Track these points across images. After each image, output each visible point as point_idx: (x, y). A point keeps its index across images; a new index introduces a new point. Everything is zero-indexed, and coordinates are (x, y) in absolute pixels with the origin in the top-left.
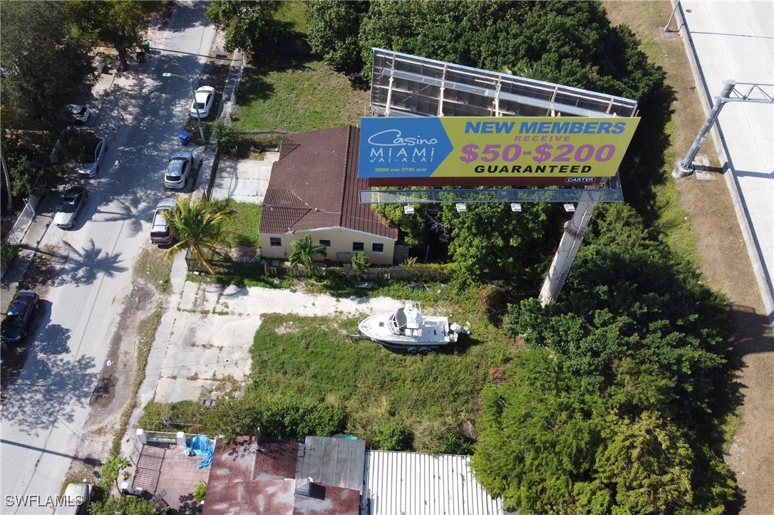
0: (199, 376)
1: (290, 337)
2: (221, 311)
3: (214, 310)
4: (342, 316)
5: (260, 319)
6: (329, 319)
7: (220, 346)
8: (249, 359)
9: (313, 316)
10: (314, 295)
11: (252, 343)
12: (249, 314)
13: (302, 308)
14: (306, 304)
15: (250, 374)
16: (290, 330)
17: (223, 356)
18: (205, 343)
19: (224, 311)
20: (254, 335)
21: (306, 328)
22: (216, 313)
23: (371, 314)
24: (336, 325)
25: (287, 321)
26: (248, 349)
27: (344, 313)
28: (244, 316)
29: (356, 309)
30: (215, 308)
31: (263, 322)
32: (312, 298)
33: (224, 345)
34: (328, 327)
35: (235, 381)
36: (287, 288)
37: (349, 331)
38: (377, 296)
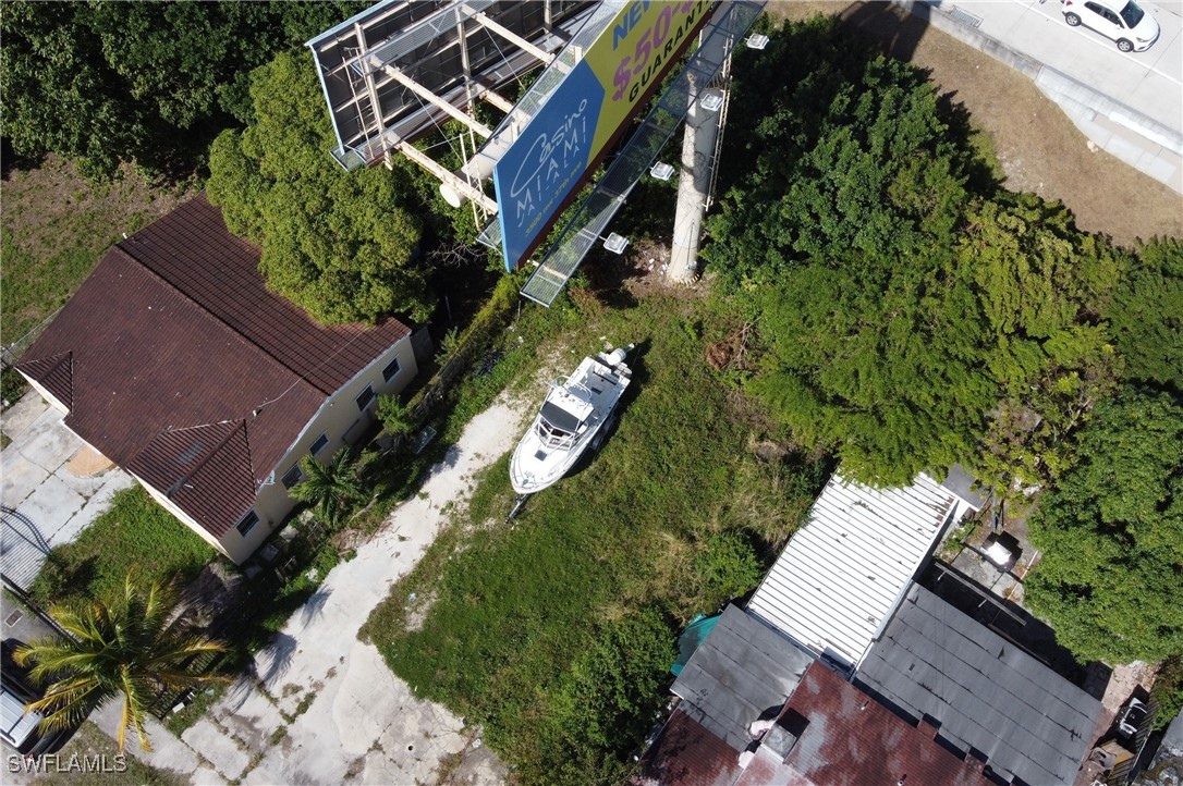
1: (439, 615)
2: (297, 705)
3: (286, 717)
4: (459, 508)
5: (367, 644)
6: (450, 531)
7: (371, 746)
8: (435, 705)
9: (424, 553)
10: (385, 527)
11: (405, 684)
12: (342, 659)
13: (396, 560)
14: (394, 551)
15: (465, 722)
16: (426, 606)
17: (395, 749)
18: (345, 772)
19: (302, 699)
20: (391, 672)
21: (441, 578)
22: (295, 715)
23: (487, 462)
24: (469, 527)
25: (405, 601)
26: (412, 699)
27: (454, 499)
28: (340, 668)
29: (462, 478)
30: (282, 712)
31: (376, 643)
32: (387, 534)
33: (375, 737)
34: (464, 543)
35: (460, 754)
36: (337, 561)
37: (496, 514)
38: (459, 432)
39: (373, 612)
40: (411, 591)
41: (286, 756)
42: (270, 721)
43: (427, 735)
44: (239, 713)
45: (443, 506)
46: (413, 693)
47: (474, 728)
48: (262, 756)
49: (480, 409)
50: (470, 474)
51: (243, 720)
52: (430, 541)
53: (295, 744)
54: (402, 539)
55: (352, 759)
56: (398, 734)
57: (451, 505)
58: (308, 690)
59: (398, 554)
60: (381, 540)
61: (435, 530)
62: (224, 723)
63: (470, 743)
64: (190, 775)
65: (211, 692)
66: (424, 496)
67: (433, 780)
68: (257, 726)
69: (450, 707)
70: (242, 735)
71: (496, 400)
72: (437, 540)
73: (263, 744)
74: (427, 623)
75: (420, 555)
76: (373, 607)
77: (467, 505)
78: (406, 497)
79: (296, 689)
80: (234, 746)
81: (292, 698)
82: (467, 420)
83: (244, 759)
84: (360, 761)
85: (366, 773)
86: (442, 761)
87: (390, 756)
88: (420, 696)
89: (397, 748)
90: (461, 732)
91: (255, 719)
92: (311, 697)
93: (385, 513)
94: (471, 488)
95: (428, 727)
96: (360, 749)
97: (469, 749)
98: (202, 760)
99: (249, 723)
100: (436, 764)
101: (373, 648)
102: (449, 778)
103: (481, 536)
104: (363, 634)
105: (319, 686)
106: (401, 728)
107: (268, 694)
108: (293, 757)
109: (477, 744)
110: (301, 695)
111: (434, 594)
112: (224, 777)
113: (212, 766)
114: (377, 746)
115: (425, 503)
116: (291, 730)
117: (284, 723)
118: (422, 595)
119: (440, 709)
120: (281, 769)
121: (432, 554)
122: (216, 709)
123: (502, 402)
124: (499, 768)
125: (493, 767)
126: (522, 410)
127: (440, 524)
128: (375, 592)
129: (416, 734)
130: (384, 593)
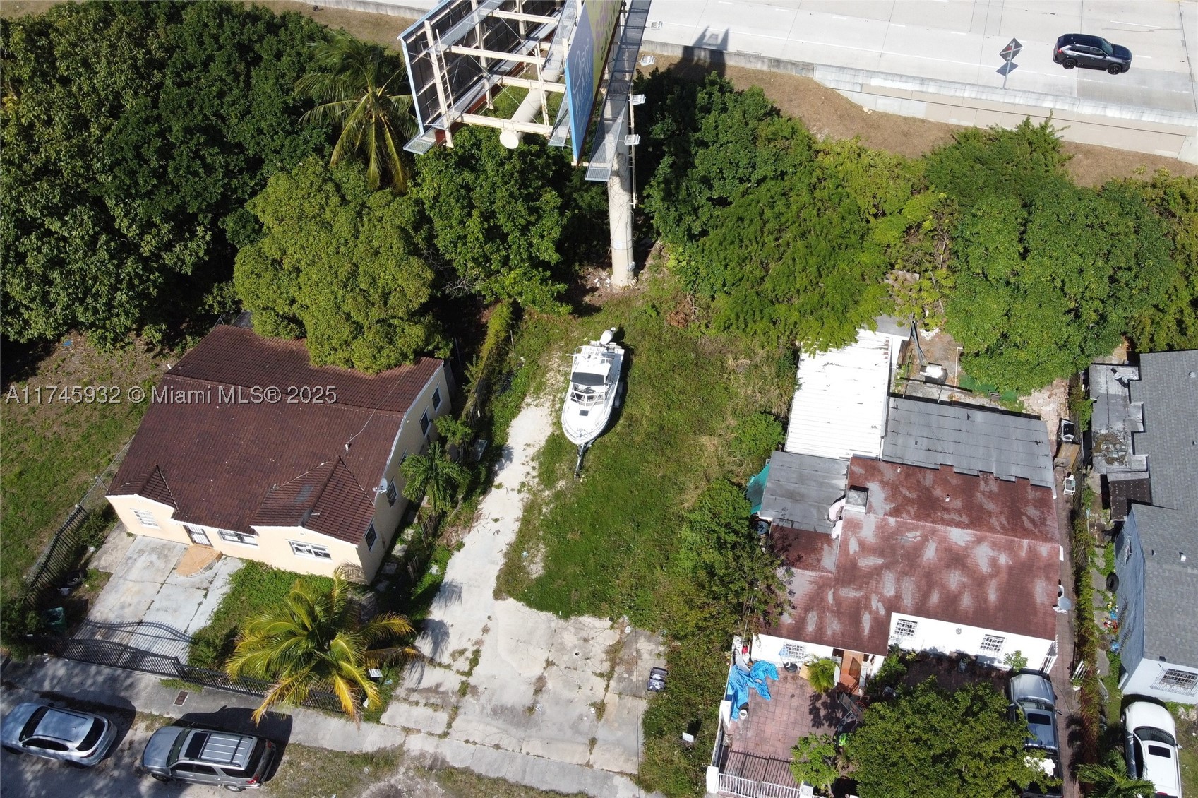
0: (597, 700)
1: (554, 560)
3: (463, 673)
4: (531, 483)
5: (504, 600)
6: (532, 501)
7: (544, 665)
8: (581, 618)
9: (519, 524)
10: (478, 518)
11: (550, 614)
12: (489, 617)
13: (498, 536)
14: (494, 530)
15: (611, 619)
16: (540, 556)
17: (565, 659)
18: (532, 691)
19: (471, 656)
20: (535, 610)
21: (541, 533)
22: (471, 669)
23: (537, 447)
24: (547, 493)
25: (520, 559)
26: (561, 621)
27: (524, 480)
28: (490, 624)
29: (523, 464)
30: (458, 672)
31: (511, 596)
32: (482, 522)
33: (544, 658)
34: (547, 504)
35: (619, 642)
36: (450, 554)
37: (563, 476)
38: (505, 437)
39: (498, 577)
40: (522, 551)
41: (478, 700)
42: (451, 681)
43: (585, 640)
44: (422, 686)
45: (517, 487)
46: (560, 617)
47: (620, 621)
48: (457, 708)
49: (514, 414)
50: (528, 459)
51: (428, 690)
52: (520, 514)
53: (481, 689)
54: (496, 520)
55: (534, 680)
56: (562, 648)
57: (523, 484)
58: (472, 648)
59: (498, 532)
60: (480, 527)
61: (521, 505)
62: (411, 699)
63: (622, 632)
64: (402, 745)
65: (390, 681)
66: (500, 486)
67: (606, 666)
68: (441, 689)
69: (594, 614)
70: (432, 701)
71: (524, 405)
72: (525, 511)
73: (453, 700)
74: (545, 567)
75: (516, 526)
76: (496, 573)
77: (537, 480)
78: (485, 492)
79: (462, 652)
80: (429, 711)
81: (461, 659)
82: (508, 425)
83: (443, 717)
84: (541, 679)
85: (550, 685)
86: (607, 652)
87: (562, 666)
88: (566, 616)
89: (566, 658)
90: (612, 627)
91: (438, 686)
92: (477, 653)
93: (473, 508)
94: (534, 468)
95: (584, 634)
96: (537, 670)
97: (624, 636)
98: (407, 731)
99: (435, 690)
100: (604, 656)
101: (511, 601)
102: (618, 661)
103: (558, 495)
104: (498, 595)
105: (479, 643)
106: (562, 644)
107: (440, 665)
108: (483, 699)
109: (628, 630)
110: (469, 654)
111: (541, 546)
112: (431, 734)
113: (419, 731)
114: (549, 664)
115: (502, 491)
116: (472, 681)
117: (464, 678)
118: (532, 550)
119: (586, 619)
120: (478, 710)
121: (525, 521)
122: (401, 692)
123: (529, 405)
124: (654, 638)
125: (649, 640)
126: (548, 404)
127: (522, 500)
128: (493, 563)
129: (576, 643)
130: (500, 562)
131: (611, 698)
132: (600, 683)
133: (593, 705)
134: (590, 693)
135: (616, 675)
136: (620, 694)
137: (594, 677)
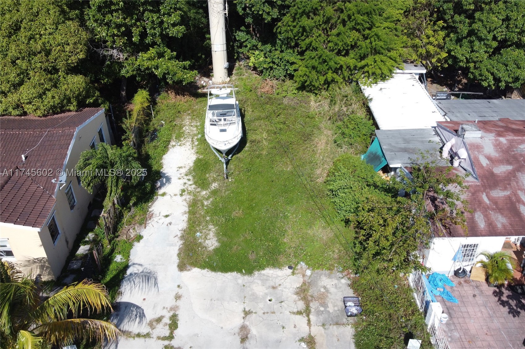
0: (305, 335)
2: (168, 327)
3: (165, 338)
5: (189, 270)
6: (194, 200)
7: (243, 315)
8: (263, 272)
11: (235, 274)
12: (179, 286)
13: (171, 227)
15: (290, 267)
16: (211, 234)
17: (260, 307)
18: (238, 340)
19: (169, 322)
20: (219, 273)
22: (172, 333)
24: (204, 193)
25: (195, 239)
26: (246, 277)
27: (182, 187)
28: (180, 292)
29: (180, 179)
30: (159, 338)
31: (195, 266)
33: (241, 308)
34: (207, 199)
35: (304, 283)
36: (131, 246)
37: (214, 180)
38: (161, 166)
39: (179, 255)
40: (195, 232)
43: (274, 288)
46: (244, 274)
47: (299, 267)
49: (164, 152)
50: (183, 175)
52: (185, 209)
54: (167, 216)
55: (237, 330)
56: (255, 298)
57: (183, 191)
58: (168, 315)
59: (170, 223)
60: (154, 223)
61: (184, 203)
63: (304, 275)
66: (164, 194)
67: (301, 305)
69: (274, 266)
71: (170, 146)
72: (189, 207)
74: (219, 240)
76: (177, 252)
79: (159, 320)
81: (160, 326)
82: (161, 159)
84: (243, 328)
85: (254, 331)
86: (297, 293)
87: (260, 313)
88: (250, 272)
89: (261, 305)
90: (293, 273)
92: (174, 318)
93: (145, 211)
94: (189, 180)
95: (270, 283)
96: (238, 321)
97: (307, 278)
100: (295, 297)
101: (196, 271)
102: (310, 298)
103: (214, 192)
104: (182, 267)
105: (174, 308)
106: (253, 294)
107: (138, 335)
109: (309, 273)
110: (167, 320)
114: (247, 313)
115: (165, 197)
116: (175, 342)
118: (204, 231)
119: (268, 272)
121: (192, 213)
124: (333, 275)
125: (329, 276)
128: (172, 245)
129: (266, 291)
130: (178, 244)
131: (316, 330)
132: (302, 321)
133: (302, 340)
134: (294, 330)
135: (313, 310)
136: (323, 325)
137: (293, 316)
